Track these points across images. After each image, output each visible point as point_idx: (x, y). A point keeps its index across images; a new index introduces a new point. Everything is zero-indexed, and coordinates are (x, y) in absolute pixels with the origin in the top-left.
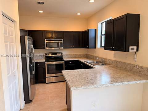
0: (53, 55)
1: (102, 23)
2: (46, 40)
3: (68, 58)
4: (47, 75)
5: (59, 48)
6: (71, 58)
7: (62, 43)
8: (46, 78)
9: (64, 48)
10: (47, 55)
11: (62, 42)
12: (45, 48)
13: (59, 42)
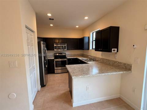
0: (60, 55)
1: (93, 33)
2: (55, 44)
4: (55, 68)
5: (64, 50)
8: (55, 70)
9: (67, 50)
10: (56, 55)
11: (66, 45)
12: (54, 50)
13: (64, 45)
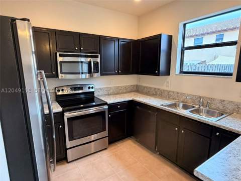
1: (185, 25)
2: (60, 55)
4: (69, 144)
5: (92, 76)
6: (111, 94)
9: (101, 74)
10: (60, 93)
11: (98, 60)
12: (57, 76)
13: (92, 60)
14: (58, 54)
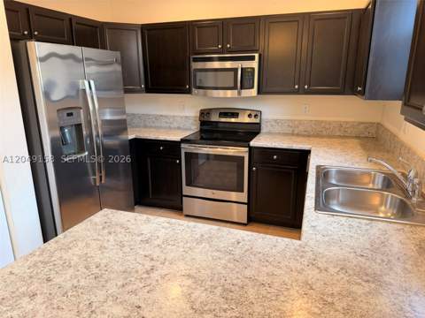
0: (223, 120)
3: (286, 134)
4: (187, 190)
5: (239, 94)
6: (298, 135)
7: (253, 69)
9: (259, 92)
11: (255, 64)
13: (240, 65)
14: (192, 57)
